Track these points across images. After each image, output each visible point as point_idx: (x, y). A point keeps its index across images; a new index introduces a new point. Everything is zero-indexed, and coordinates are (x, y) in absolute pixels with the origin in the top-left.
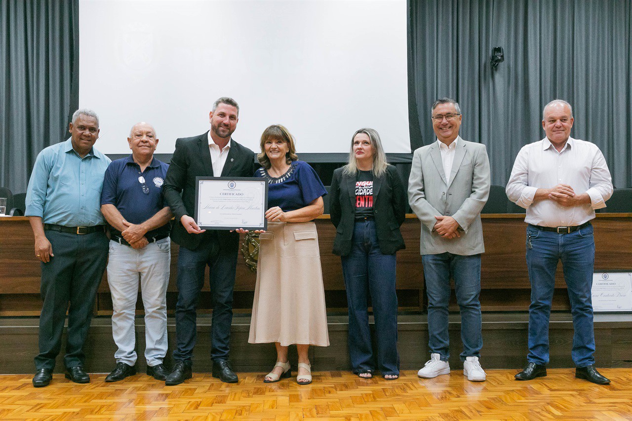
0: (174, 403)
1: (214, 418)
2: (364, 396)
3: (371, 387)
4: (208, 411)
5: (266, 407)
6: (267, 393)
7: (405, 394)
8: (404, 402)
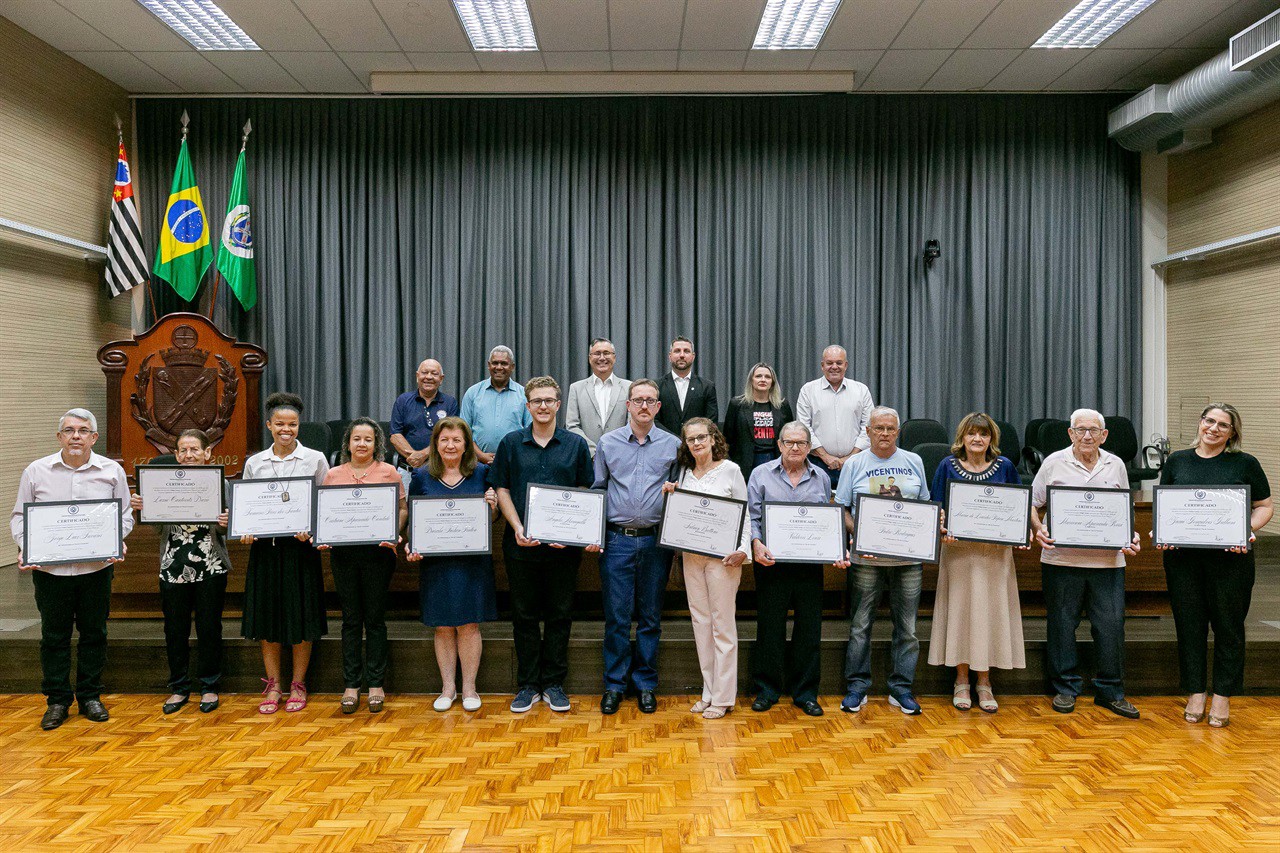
0: (569, 750)
1: (621, 778)
2: (784, 742)
3: (790, 727)
4: (614, 766)
5: (676, 760)
6: (672, 735)
7: (831, 740)
8: (832, 756)
